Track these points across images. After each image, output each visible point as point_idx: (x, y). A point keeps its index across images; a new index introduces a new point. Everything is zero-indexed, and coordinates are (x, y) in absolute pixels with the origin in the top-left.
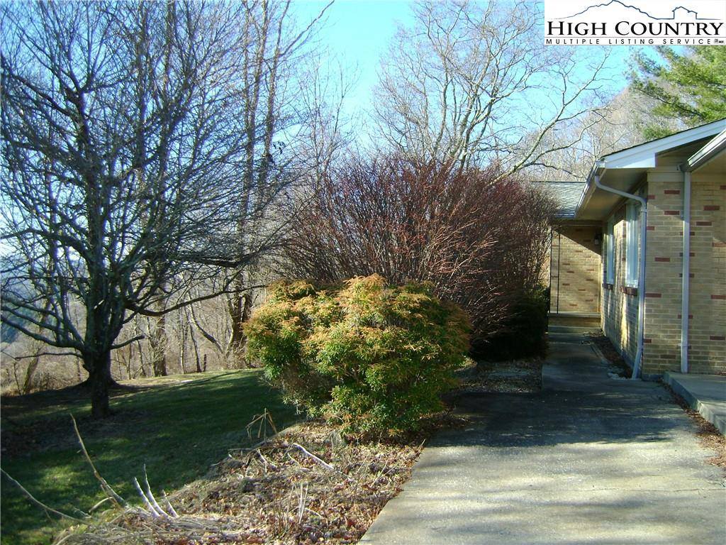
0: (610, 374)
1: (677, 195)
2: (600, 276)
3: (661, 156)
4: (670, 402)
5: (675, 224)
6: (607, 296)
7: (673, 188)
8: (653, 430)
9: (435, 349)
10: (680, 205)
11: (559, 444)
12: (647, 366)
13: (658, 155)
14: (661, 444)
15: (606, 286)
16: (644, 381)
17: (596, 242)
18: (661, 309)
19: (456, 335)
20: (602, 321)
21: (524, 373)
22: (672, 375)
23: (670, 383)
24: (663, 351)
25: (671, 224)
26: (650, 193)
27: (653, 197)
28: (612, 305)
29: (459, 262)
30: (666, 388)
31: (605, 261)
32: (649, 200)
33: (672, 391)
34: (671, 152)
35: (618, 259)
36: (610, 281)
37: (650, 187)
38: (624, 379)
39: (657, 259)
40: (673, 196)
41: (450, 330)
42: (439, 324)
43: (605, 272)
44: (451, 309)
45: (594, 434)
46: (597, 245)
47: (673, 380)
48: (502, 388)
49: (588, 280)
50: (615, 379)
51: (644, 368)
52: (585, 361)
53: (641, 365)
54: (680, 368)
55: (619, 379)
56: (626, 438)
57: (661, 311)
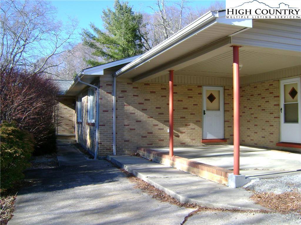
0: (85, 158)
1: (111, 86)
2: (74, 119)
3: (106, 71)
4: (113, 167)
5: (110, 97)
6: (79, 127)
7: (109, 83)
8: (111, 178)
9: (20, 151)
10: (112, 90)
11: (75, 187)
12: (100, 154)
13: (104, 70)
14: (116, 183)
15: (78, 123)
16: (99, 159)
17: (73, 105)
18: (105, 131)
19: (28, 144)
20: (76, 137)
21: (50, 160)
22: (111, 156)
23: (110, 160)
24: (106, 147)
25: (109, 97)
26: (101, 85)
27: (102, 87)
28: (82, 130)
29: (27, 112)
30: (109, 162)
31: (77, 112)
32: (100, 88)
33: (112, 163)
34: (109, 69)
35: (84, 111)
36: (80, 121)
37: (101, 82)
38: (91, 159)
39: (104, 111)
40: (109, 86)
41: (25, 142)
42: (21, 140)
43: (77, 117)
44: (25, 133)
45: (88, 182)
46: (74, 106)
47: (112, 158)
48: (42, 167)
49: (69, 120)
50: (88, 159)
51: (99, 154)
52: (73, 153)
53: (98, 153)
54: (113, 154)
55: (90, 159)
56: (101, 182)
57: (105, 132)
